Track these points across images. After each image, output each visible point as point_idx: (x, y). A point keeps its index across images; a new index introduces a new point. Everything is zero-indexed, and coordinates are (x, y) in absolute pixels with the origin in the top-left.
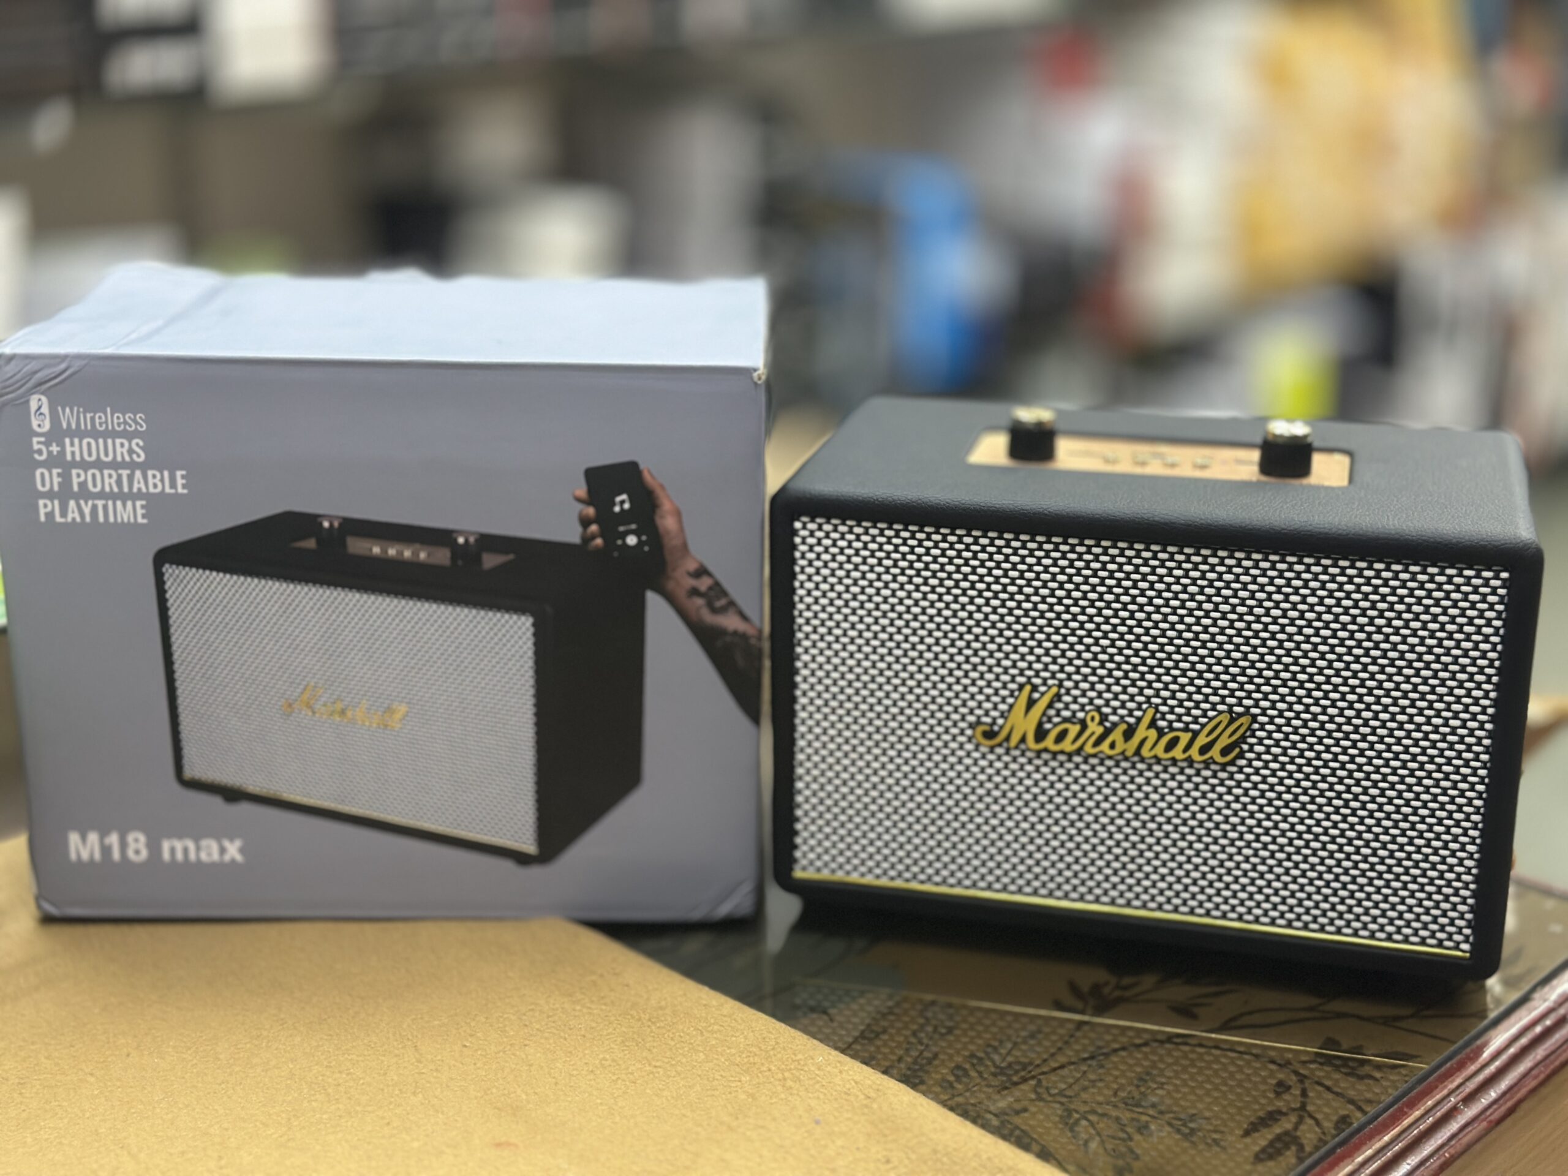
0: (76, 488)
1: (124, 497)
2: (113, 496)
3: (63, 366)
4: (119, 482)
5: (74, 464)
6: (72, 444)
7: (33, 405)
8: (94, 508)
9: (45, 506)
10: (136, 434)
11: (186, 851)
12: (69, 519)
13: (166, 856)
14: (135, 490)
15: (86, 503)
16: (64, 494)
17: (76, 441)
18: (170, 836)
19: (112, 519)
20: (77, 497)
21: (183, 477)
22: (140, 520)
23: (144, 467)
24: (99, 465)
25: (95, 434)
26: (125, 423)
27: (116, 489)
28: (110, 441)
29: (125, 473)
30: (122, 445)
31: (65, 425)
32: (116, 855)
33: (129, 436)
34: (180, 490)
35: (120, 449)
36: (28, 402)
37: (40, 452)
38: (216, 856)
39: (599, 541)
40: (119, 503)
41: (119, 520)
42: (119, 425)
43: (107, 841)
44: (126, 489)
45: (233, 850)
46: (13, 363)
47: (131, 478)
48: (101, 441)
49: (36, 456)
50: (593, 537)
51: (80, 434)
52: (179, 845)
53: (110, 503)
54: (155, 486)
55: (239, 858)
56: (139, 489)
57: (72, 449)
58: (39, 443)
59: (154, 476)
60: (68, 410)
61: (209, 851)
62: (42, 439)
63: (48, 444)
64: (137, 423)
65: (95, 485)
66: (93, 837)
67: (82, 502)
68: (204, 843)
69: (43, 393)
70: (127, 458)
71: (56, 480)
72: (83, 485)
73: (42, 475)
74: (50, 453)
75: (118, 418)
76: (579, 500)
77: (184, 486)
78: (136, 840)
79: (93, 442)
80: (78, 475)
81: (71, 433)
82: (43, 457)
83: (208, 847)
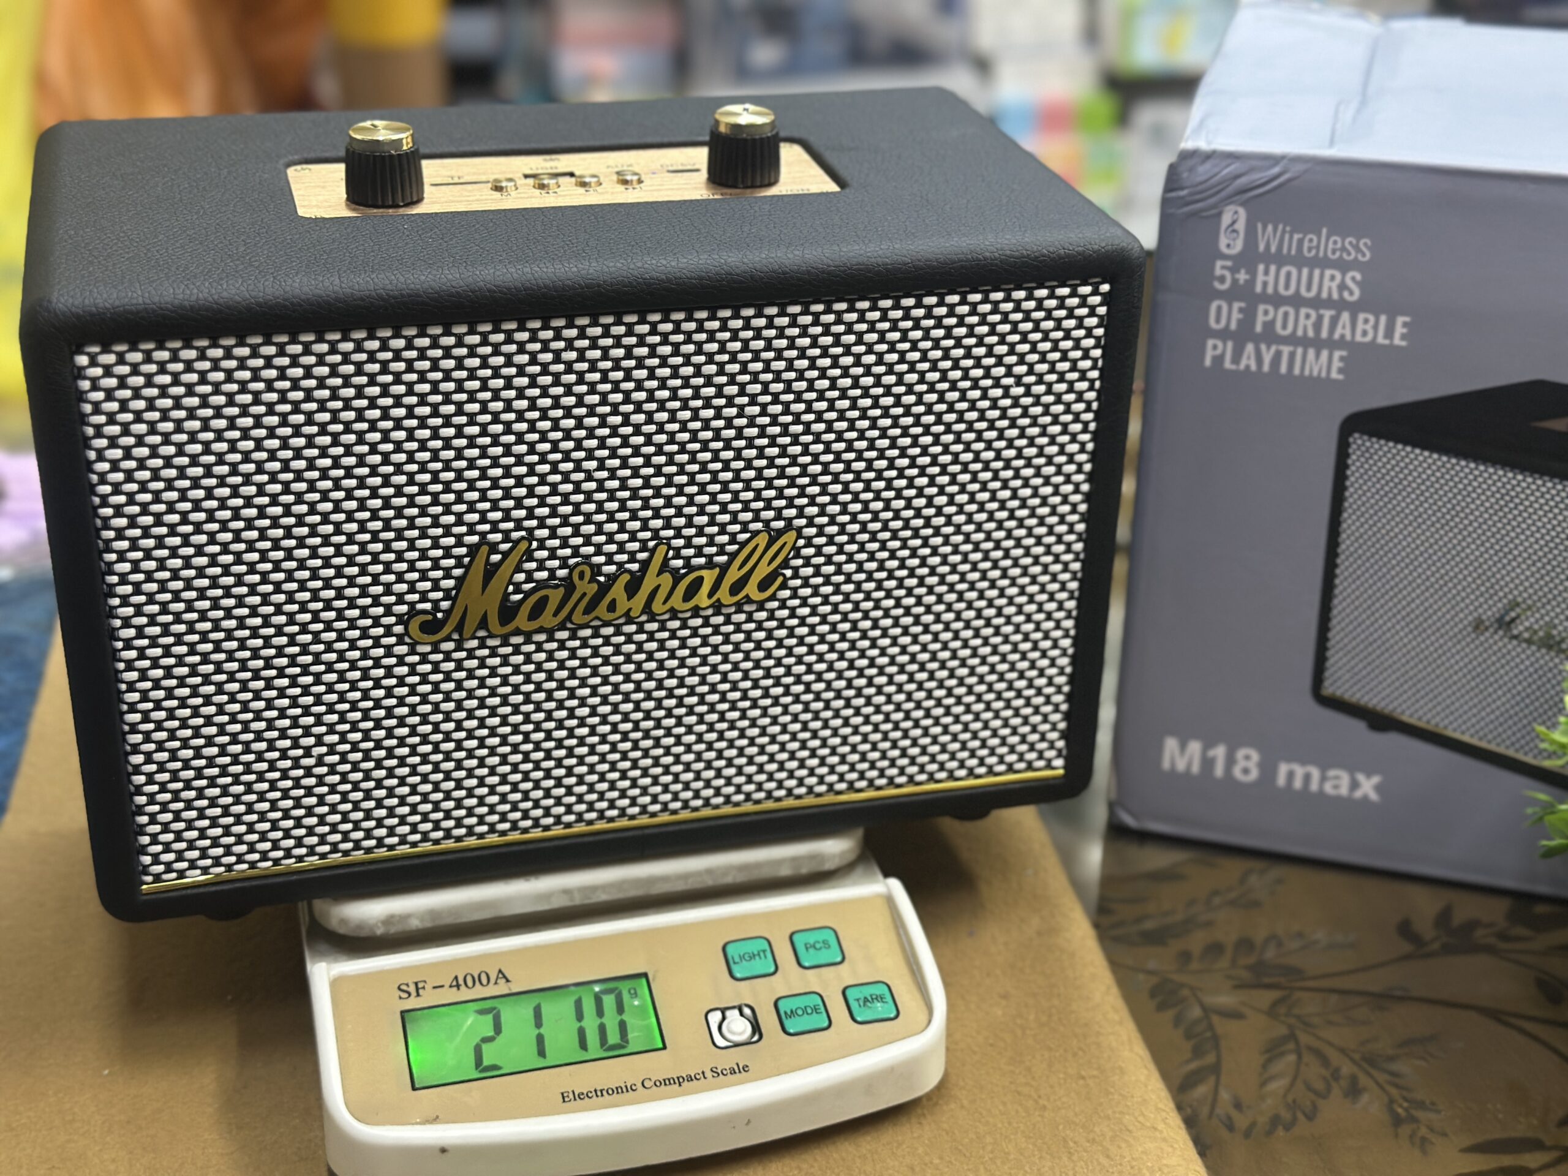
0: (1259, 328)
1: (1318, 344)
2: (1305, 342)
3: (1276, 170)
4: (1318, 326)
5: (1264, 298)
6: (1266, 273)
7: (1226, 219)
8: (1278, 355)
9: (1215, 347)
10: (1355, 265)
11: (1307, 778)
12: (1242, 366)
13: (1281, 780)
14: (1337, 336)
15: (1269, 348)
16: (1242, 335)
17: (1273, 268)
18: (1289, 760)
19: (1297, 371)
20: (1257, 340)
21: (1405, 325)
22: (1334, 375)
23: (1355, 309)
24: (1297, 301)
25: (1299, 261)
26: (1343, 249)
27: (1311, 333)
28: (1317, 272)
29: (1328, 314)
30: (1333, 278)
31: (1262, 247)
32: (1219, 772)
33: (1343, 266)
34: (1397, 341)
35: (1329, 283)
36: (1219, 215)
37: (1222, 279)
38: (1344, 791)
40: (1311, 353)
41: (1307, 373)
42: (1334, 251)
43: (1211, 753)
44: (1324, 334)
45: (1368, 786)
47: (1334, 321)
48: (1305, 271)
49: (1216, 284)
51: (1280, 260)
52: (1299, 771)
53: (1300, 351)
54: (1365, 333)
55: (1374, 796)
56: (1343, 336)
57: (1266, 278)
58: (1223, 267)
59: (1366, 321)
60: (1270, 228)
61: (1338, 783)
62: (1229, 263)
63: (1234, 270)
64: (1358, 250)
65: (1284, 327)
66: (1195, 747)
67: (1263, 347)
68: (1332, 773)
69: (1243, 204)
70: (1335, 296)
71: (1236, 316)
72: (1269, 325)
73: (1219, 309)
74: (1235, 281)
75: (1335, 242)
77: (1403, 337)
78: (1247, 758)
79: (1294, 272)
80: (1266, 313)
81: (1268, 258)
82: (1225, 286)
83: (1337, 778)
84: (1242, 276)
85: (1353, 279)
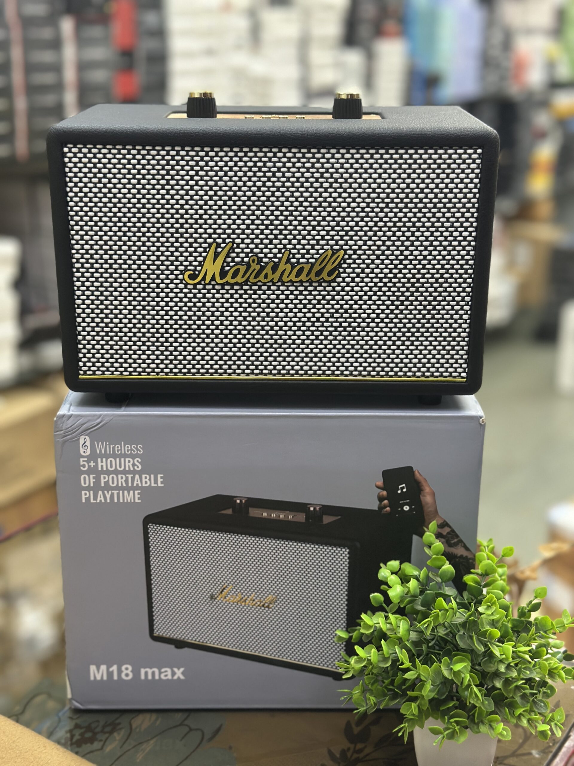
0: (103, 485)
1: (128, 489)
2: (123, 489)
3: (99, 420)
4: (126, 481)
5: (103, 472)
6: (102, 462)
7: (82, 441)
8: (112, 495)
9: (86, 494)
10: (137, 456)
11: (153, 673)
12: (98, 501)
13: (143, 677)
14: (135, 485)
15: (108, 493)
16: (96, 488)
17: (104, 460)
18: (145, 668)
19: (121, 501)
20: (103, 489)
21: (161, 478)
22: (137, 501)
23: (140, 473)
24: (116, 472)
25: (115, 456)
26: (131, 450)
27: (124, 485)
28: (122, 460)
29: (130, 476)
30: (129, 462)
31: (98, 452)
32: (115, 677)
33: (133, 457)
34: (160, 485)
35: (128, 464)
36: (79, 439)
37: (84, 466)
38: (170, 677)
39: (388, 509)
40: (126, 492)
41: (125, 501)
42: (128, 451)
43: (111, 669)
44: (130, 485)
45: (179, 673)
46: (71, 419)
47: (133, 479)
48: (118, 460)
49: (82, 468)
50: (385, 507)
51: (107, 456)
52: (150, 671)
53: (121, 492)
54: (146, 483)
55: (182, 677)
56: (137, 484)
57: (102, 464)
58: (83, 461)
59: (146, 478)
60: (100, 443)
61: (167, 674)
62: (86, 459)
63: (89, 462)
64: (137, 450)
65: (113, 483)
66: (103, 668)
67: (106, 492)
68: (163, 670)
69: (88, 435)
70: (132, 469)
71: (92, 480)
72: (107, 483)
73: (85, 478)
74: (89, 466)
75: (128, 447)
76: (378, 487)
77: (162, 483)
78: (127, 669)
79: (113, 460)
80: (105, 478)
81: (102, 456)
82: (86, 469)
83: (166, 671)
84: (92, 464)
85: (138, 461)
